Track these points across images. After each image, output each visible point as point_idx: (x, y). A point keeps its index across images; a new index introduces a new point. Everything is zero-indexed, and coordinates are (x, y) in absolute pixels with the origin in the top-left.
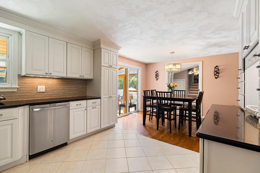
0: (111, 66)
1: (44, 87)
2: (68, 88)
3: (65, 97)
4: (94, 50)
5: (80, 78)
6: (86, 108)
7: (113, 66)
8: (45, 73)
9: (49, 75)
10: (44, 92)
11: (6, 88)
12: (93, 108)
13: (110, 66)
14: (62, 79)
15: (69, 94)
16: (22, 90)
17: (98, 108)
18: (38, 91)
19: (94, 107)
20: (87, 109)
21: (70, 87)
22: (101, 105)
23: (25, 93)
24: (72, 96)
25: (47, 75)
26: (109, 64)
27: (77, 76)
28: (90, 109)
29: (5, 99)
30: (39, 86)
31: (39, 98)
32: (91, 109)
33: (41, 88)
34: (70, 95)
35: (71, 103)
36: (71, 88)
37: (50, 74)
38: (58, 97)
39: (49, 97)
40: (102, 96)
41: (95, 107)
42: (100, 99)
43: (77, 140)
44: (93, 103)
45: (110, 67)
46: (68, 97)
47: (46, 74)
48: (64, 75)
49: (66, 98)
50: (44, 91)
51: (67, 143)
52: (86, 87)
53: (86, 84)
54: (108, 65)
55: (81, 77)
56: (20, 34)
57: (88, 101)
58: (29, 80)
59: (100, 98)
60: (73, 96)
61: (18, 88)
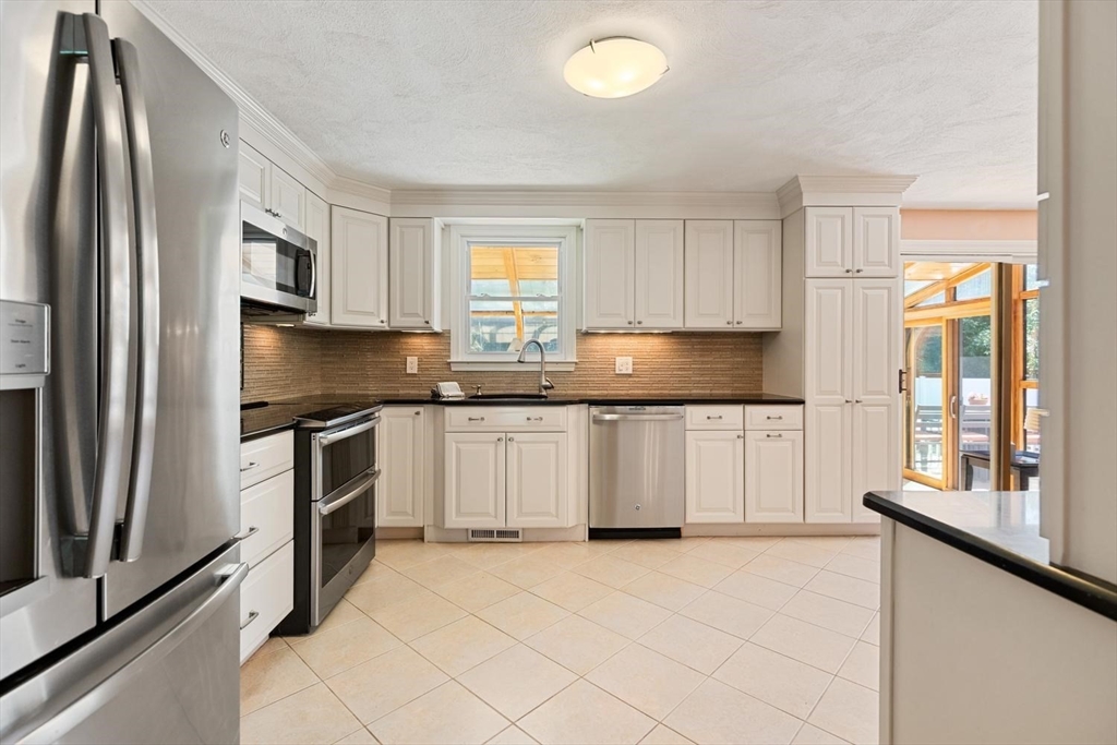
0: (858, 271)
1: (630, 359)
2: (695, 362)
3: (687, 392)
4: (782, 220)
5: (729, 328)
6: (741, 433)
7: (867, 271)
8: (627, 321)
9: (637, 325)
10: (630, 375)
11: (557, 363)
12: (768, 436)
13: (848, 271)
14: (674, 334)
15: (699, 382)
16: (585, 369)
17: (793, 441)
18: (617, 372)
19: (771, 433)
20: (744, 437)
21: (702, 359)
22: (804, 430)
23: (590, 376)
24: (708, 392)
25: (632, 326)
26: (843, 266)
27: (717, 323)
28: (756, 440)
29: (553, 387)
30: (618, 358)
31: (622, 391)
32: (761, 440)
33: (624, 365)
34: (702, 388)
35: (690, 410)
36: (707, 363)
37: (639, 323)
38: (666, 392)
39: (642, 388)
40: (810, 396)
41: (777, 433)
42: (802, 406)
43: (714, 537)
44: (769, 418)
45: (850, 274)
46: (694, 391)
47: (630, 323)
48: (676, 324)
49: (690, 395)
50: (630, 372)
51: (678, 530)
52: (761, 362)
53: (760, 351)
54: (839, 271)
55: (731, 326)
56: (579, 229)
57: (750, 409)
58: (598, 344)
59: (802, 402)
60: (713, 392)
61: (576, 363)
